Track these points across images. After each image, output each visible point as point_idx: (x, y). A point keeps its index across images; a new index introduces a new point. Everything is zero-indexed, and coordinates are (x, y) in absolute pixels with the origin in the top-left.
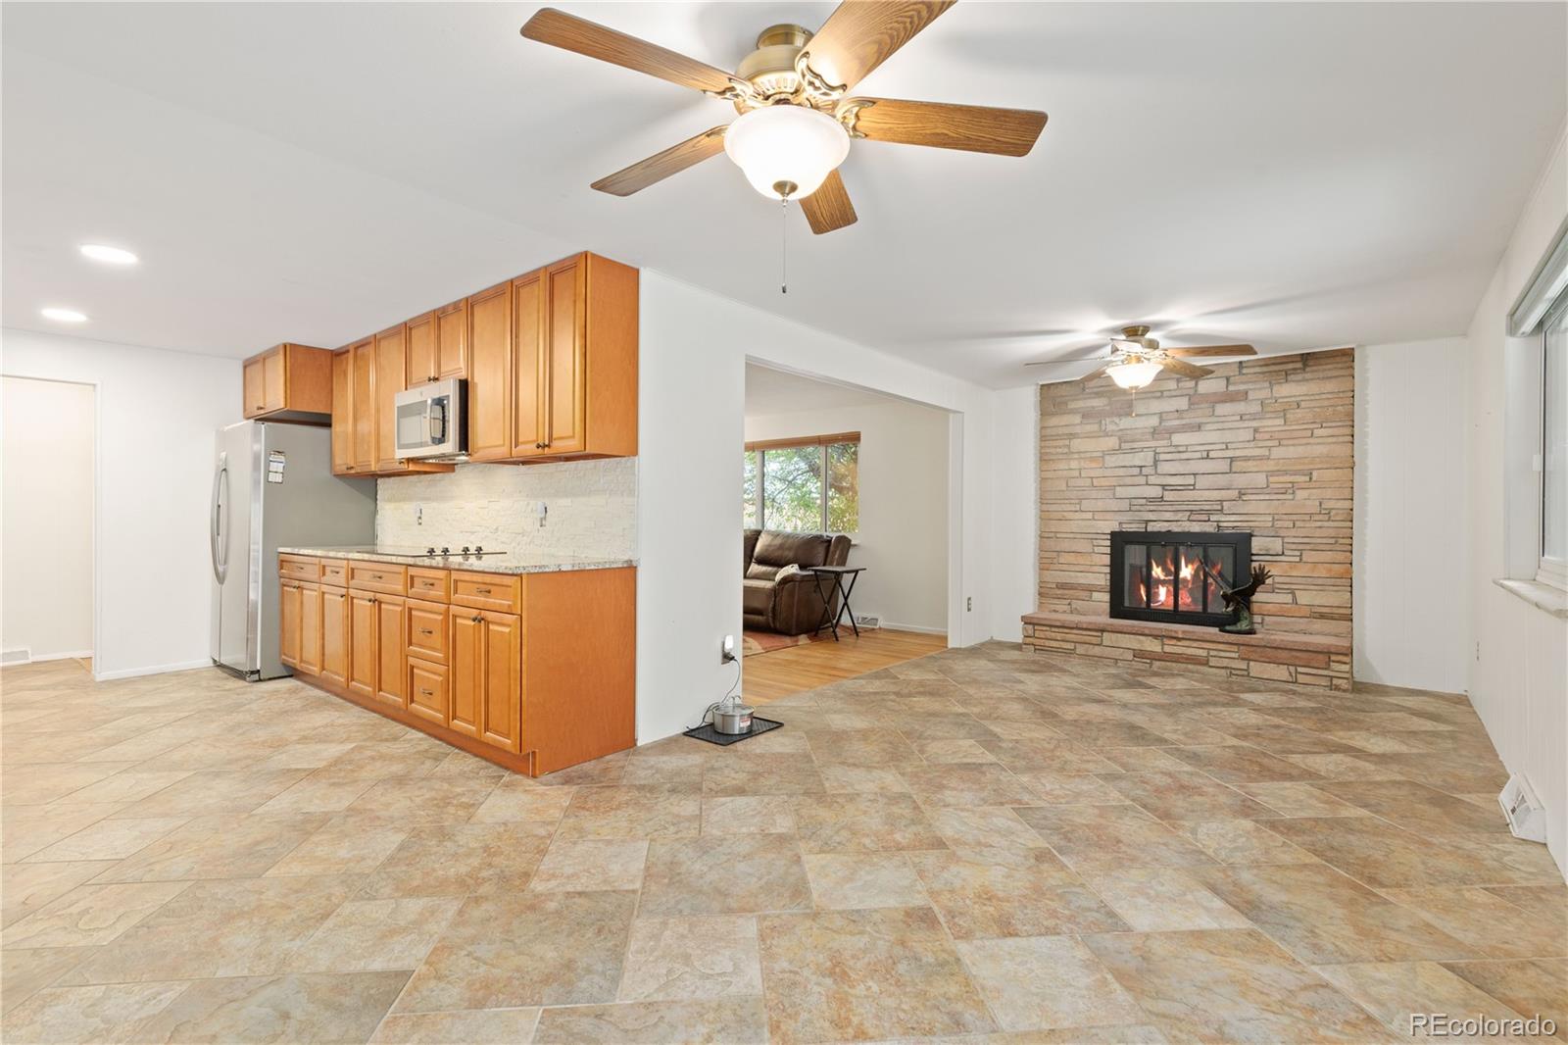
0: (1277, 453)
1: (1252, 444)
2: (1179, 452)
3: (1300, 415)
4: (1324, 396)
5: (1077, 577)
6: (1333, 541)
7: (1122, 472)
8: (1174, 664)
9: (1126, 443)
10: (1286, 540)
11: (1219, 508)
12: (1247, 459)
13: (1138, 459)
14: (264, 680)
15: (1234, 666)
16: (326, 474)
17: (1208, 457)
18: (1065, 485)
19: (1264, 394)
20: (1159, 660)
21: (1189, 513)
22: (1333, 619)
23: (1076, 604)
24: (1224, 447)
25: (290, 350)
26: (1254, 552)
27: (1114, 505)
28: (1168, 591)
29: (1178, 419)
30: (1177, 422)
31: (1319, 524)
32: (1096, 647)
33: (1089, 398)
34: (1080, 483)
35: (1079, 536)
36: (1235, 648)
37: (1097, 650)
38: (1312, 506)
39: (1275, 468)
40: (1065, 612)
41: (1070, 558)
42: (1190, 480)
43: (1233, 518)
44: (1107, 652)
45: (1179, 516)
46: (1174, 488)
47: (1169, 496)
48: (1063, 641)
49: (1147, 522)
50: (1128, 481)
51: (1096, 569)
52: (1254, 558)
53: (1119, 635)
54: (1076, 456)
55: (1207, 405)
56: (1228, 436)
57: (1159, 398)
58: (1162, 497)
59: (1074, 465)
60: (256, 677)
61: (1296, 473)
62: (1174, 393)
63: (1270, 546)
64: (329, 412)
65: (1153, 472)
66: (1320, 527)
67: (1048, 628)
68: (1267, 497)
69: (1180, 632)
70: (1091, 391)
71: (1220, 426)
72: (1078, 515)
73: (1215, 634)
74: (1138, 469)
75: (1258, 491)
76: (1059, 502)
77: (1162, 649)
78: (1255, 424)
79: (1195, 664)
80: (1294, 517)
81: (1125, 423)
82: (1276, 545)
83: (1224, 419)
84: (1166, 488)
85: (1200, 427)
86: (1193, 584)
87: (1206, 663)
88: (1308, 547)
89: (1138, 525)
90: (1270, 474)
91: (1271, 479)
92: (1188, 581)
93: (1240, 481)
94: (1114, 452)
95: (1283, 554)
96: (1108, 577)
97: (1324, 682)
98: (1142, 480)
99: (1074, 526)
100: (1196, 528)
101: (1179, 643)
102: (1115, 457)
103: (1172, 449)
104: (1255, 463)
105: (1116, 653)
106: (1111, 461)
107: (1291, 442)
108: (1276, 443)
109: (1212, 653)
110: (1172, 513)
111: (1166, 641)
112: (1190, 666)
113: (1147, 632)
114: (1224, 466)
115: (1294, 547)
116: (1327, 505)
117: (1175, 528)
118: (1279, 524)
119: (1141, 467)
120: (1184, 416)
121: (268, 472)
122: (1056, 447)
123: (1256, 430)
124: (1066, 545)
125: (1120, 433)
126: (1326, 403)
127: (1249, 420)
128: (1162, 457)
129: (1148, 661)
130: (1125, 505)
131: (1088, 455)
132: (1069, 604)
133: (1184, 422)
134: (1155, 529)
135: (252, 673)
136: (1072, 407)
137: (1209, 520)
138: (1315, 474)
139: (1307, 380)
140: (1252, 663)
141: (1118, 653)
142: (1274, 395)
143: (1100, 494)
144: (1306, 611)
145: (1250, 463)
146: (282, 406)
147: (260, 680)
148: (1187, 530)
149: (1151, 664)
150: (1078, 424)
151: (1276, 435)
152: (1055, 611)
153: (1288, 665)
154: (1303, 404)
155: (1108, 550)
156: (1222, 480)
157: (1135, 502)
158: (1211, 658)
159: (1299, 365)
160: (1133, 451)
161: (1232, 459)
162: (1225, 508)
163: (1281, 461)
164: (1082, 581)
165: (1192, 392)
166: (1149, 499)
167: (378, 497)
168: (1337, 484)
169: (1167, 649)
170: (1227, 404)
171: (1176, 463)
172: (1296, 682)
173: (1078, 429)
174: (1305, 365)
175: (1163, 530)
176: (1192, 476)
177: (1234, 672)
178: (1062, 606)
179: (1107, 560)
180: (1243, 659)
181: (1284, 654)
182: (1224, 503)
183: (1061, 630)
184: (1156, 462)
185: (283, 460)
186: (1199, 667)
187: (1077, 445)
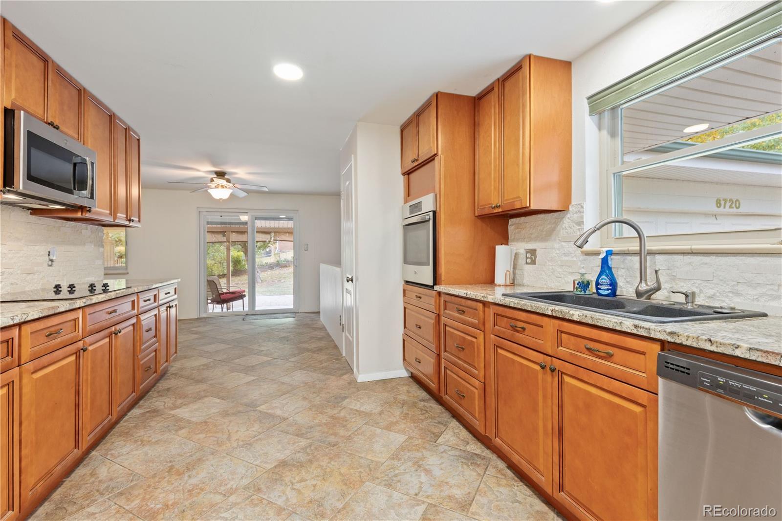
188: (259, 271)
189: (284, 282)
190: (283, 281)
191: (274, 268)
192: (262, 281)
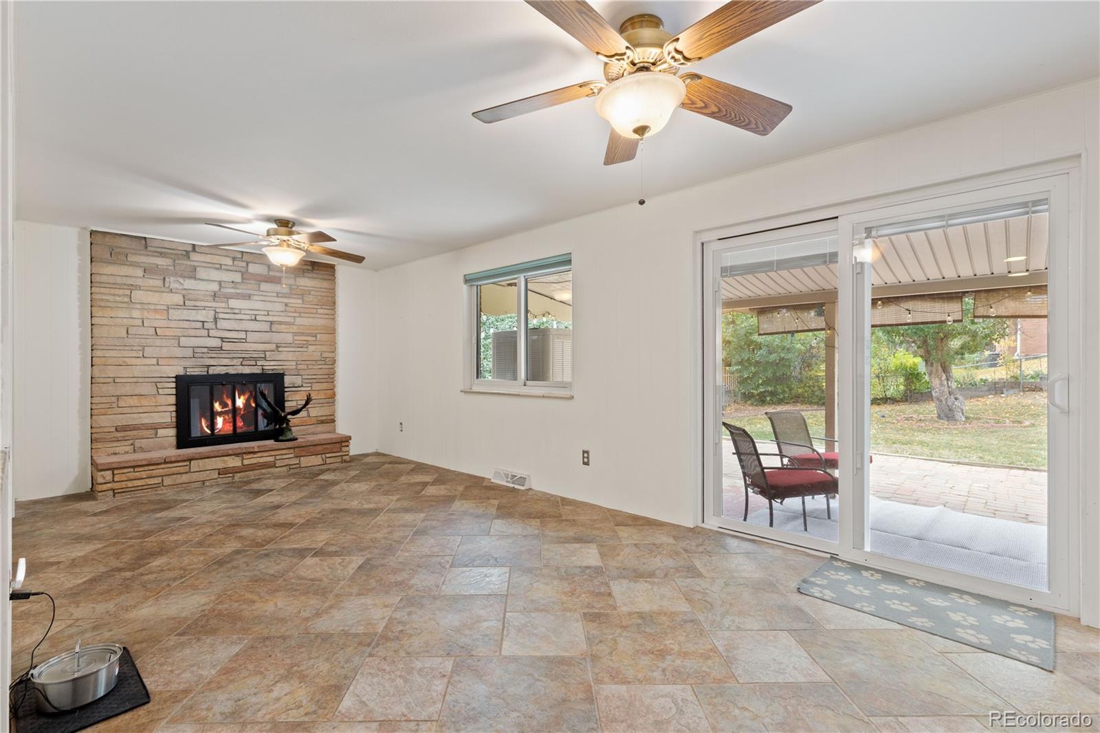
0: (299, 321)
1: (283, 314)
2: (235, 313)
3: (311, 299)
4: (323, 290)
5: (140, 418)
6: (327, 377)
7: (186, 325)
8: (251, 472)
9: (187, 301)
10: (304, 377)
11: (263, 356)
12: (280, 323)
13: (201, 316)
15: (291, 463)
17: (256, 320)
18: (125, 332)
19: (291, 282)
20: (240, 472)
21: (241, 360)
22: (328, 423)
23: (138, 443)
24: (266, 314)
26: (286, 386)
27: (179, 352)
28: (224, 419)
29: (233, 288)
30: (232, 291)
31: (320, 366)
32: (184, 475)
33: (153, 256)
34: (142, 331)
35: (141, 380)
36: (292, 451)
37: (185, 478)
38: (317, 356)
39: (298, 331)
40: (127, 453)
41: (133, 401)
42: (242, 335)
43: (272, 363)
44: (195, 477)
45: (235, 362)
46: (231, 341)
47: (226, 346)
48: (148, 478)
49: (208, 366)
50: (192, 332)
51: (162, 409)
52: (286, 390)
53: (206, 460)
54: (138, 306)
55: (254, 282)
56: (269, 306)
57: (218, 269)
58: (221, 347)
59: (136, 314)
61: (308, 335)
62: (231, 268)
63: (295, 381)
65: (214, 327)
66: (321, 369)
67: (132, 470)
68: (293, 349)
69: (256, 448)
70: (154, 249)
71: (263, 298)
72: (138, 361)
73: (272, 445)
74: (201, 323)
75: (288, 345)
76: (117, 348)
77: (242, 462)
78: (285, 300)
79: (265, 468)
80: (308, 363)
81: (189, 284)
82: (298, 381)
83: (265, 294)
84: (224, 340)
85: (250, 297)
86: (244, 411)
87: (274, 466)
88: (314, 381)
89: (200, 369)
90: (295, 334)
91: (296, 338)
92: (241, 409)
93: (277, 338)
94: (177, 307)
95: (302, 386)
96: (174, 414)
97: (339, 460)
98: (205, 333)
99: (137, 372)
100: (247, 370)
101: (255, 456)
102: (179, 312)
103: (229, 311)
104: (286, 326)
105: (203, 476)
106: (174, 314)
107: (306, 315)
108: (297, 315)
109: (278, 457)
110: (229, 360)
111: (245, 456)
112: (263, 471)
113: (230, 452)
114: (266, 327)
115: (307, 381)
116: (325, 355)
117: (232, 371)
118: (299, 367)
119: (203, 322)
120: (238, 286)
122: (114, 295)
123: (286, 305)
124: (127, 389)
125: (184, 292)
126: (323, 294)
127: (282, 297)
128: (221, 316)
129: (231, 475)
130: (189, 353)
131: (152, 307)
132: (132, 444)
133: (238, 291)
134: (216, 372)
136: (132, 260)
137: (256, 365)
138: (318, 336)
139: (314, 278)
140: (302, 458)
141: (205, 475)
142: (297, 283)
143: (164, 343)
144: (314, 420)
145: (283, 326)
148: (240, 372)
149: (233, 477)
150: (140, 277)
151: (298, 310)
152: (115, 454)
153: (321, 454)
154: (312, 293)
155: (174, 391)
156: (266, 337)
157: (197, 350)
158: (277, 462)
159: (310, 268)
160: (196, 308)
161: (272, 323)
162: (267, 356)
163: (301, 327)
164: (146, 421)
165: (243, 270)
166: (211, 349)
168: (328, 343)
169: (246, 462)
170: (268, 284)
171: (232, 322)
172: (326, 464)
173: (139, 282)
174: (313, 269)
175: (223, 373)
176: (244, 333)
177: (291, 467)
178: (122, 448)
179: (173, 399)
180: (296, 457)
181: (319, 448)
182: (267, 353)
183: (146, 468)
184: (216, 319)
186: (270, 470)
187: (137, 295)
188: (961, 398)
189: (1033, 425)
190: (1027, 423)
191: (1005, 390)
192: (967, 418)
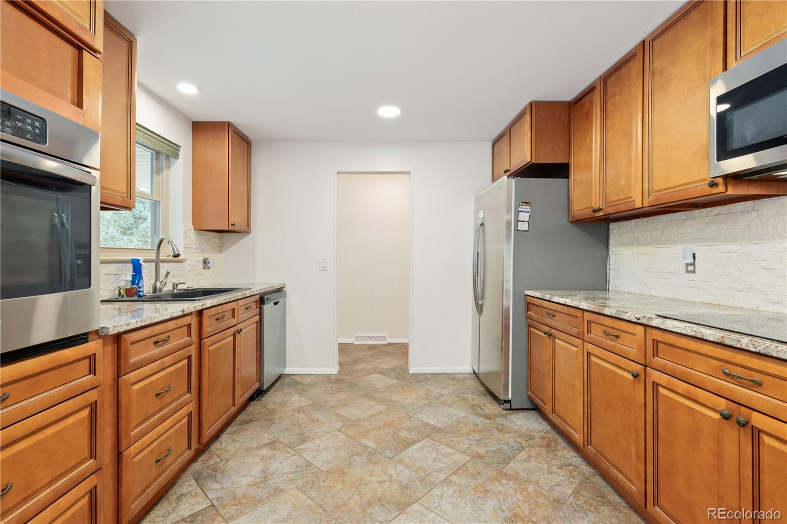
14: (513, 410)
16: (563, 220)
25: (535, 107)
60: (507, 406)
64: (567, 162)
121: (517, 221)
135: (506, 402)
146: (528, 160)
147: (511, 409)
167: (610, 242)
185: (529, 210)
